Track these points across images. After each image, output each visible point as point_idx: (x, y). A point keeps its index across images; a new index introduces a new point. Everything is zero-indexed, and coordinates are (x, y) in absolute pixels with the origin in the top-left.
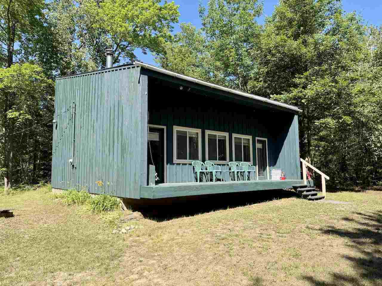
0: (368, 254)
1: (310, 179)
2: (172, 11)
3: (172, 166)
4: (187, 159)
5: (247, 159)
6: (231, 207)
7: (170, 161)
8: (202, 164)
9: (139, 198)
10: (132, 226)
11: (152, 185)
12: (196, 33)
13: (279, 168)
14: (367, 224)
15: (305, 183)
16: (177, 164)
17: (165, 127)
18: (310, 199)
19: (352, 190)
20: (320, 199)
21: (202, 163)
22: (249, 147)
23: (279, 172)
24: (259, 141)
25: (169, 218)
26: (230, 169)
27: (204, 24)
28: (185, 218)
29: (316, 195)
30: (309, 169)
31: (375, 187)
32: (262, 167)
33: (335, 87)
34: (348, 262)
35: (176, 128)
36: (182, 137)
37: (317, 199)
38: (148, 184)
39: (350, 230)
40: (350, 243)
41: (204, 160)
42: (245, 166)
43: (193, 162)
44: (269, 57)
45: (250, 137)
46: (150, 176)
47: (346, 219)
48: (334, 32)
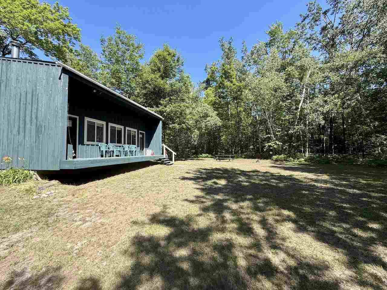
0: (203, 186)
1: (166, 155)
2: (75, 31)
3: (83, 146)
4: (94, 141)
5: (134, 143)
6: (127, 172)
7: (82, 143)
8: (106, 146)
9: (59, 170)
10: (52, 191)
11: (70, 159)
12: (93, 54)
13: (151, 149)
14: (196, 174)
15: (165, 157)
16: (87, 145)
17: (78, 117)
18: (167, 165)
19: (182, 160)
20: (172, 164)
21: (106, 144)
22: (135, 136)
23: (151, 151)
24: (141, 133)
25: (86, 182)
26: (124, 149)
27: (104, 51)
28: (97, 181)
29: (170, 162)
30: (166, 149)
31: (190, 158)
32: (142, 148)
33: (180, 109)
34: (197, 190)
35: (87, 119)
36: (91, 126)
37: (171, 165)
38: (67, 159)
39: (192, 177)
40: (194, 183)
41: (107, 143)
42: (133, 147)
43: (100, 144)
44: (147, 85)
45: (136, 130)
46: (68, 153)
47: (187, 173)
48: (179, 81)
